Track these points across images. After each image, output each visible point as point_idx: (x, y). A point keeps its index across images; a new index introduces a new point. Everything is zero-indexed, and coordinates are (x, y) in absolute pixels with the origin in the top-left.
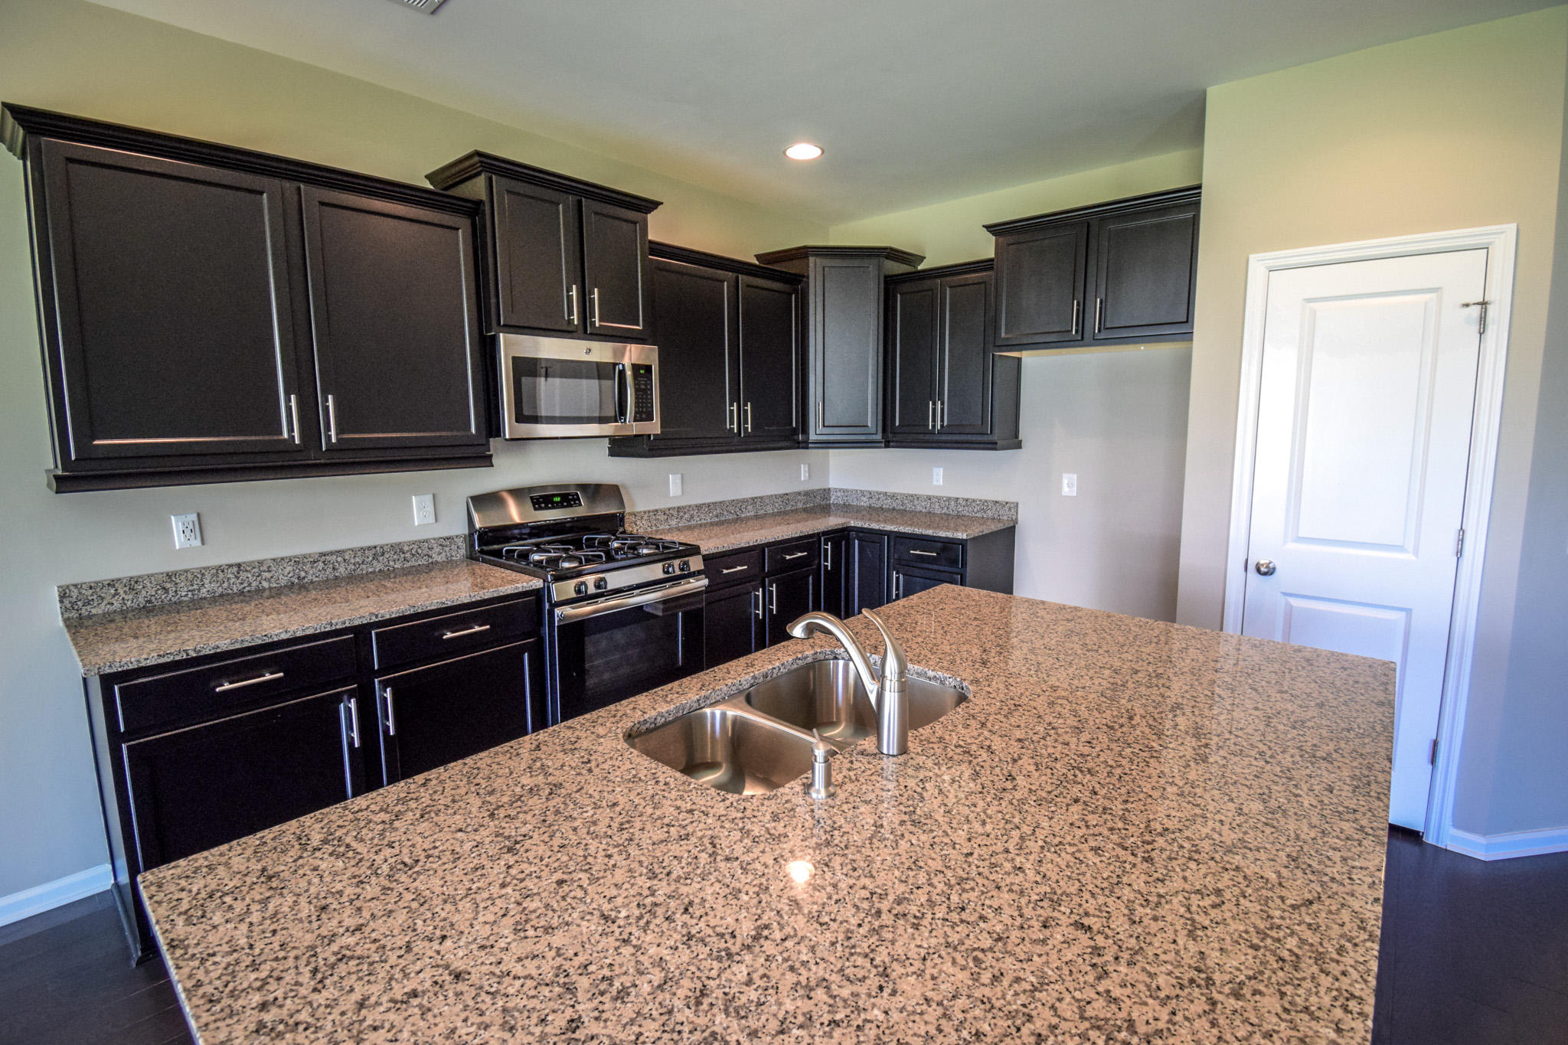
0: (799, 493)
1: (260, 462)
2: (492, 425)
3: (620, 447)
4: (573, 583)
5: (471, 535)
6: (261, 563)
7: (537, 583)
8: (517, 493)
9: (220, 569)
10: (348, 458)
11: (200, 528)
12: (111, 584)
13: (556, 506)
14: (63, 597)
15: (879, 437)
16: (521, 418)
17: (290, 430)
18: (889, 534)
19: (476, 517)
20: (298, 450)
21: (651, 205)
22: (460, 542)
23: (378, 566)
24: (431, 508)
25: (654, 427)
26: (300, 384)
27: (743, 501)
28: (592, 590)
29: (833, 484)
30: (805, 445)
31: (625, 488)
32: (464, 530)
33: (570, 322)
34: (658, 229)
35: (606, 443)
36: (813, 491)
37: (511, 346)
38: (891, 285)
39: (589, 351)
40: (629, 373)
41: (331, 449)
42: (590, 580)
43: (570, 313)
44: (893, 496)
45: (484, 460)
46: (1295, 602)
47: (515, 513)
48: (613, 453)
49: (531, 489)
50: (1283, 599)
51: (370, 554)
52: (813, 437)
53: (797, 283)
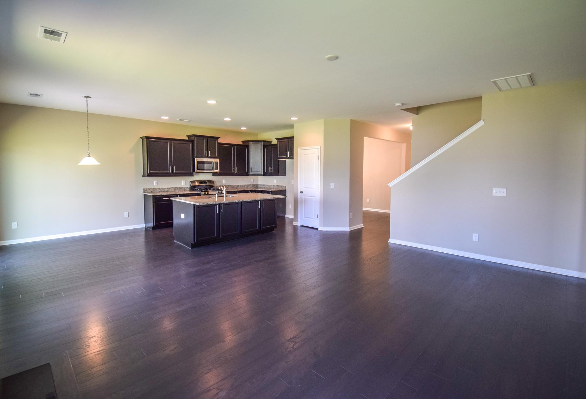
0: (251, 185)
1: (166, 174)
2: (194, 171)
3: (214, 174)
4: (204, 192)
5: (190, 187)
6: (164, 188)
7: (199, 192)
8: (197, 181)
9: (159, 188)
10: (176, 174)
11: (157, 183)
12: (148, 189)
13: (203, 183)
14: (143, 190)
15: (262, 174)
16: (198, 169)
17: (170, 171)
18: (261, 191)
19: (191, 184)
20: (170, 173)
21: (218, 138)
22: (188, 188)
23: (177, 190)
24: (185, 183)
25: (218, 171)
26: (171, 165)
27: (238, 185)
28: (206, 194)
29: (259, 183)
30: (249, 175)
31: (215, 182)
32: (189, 186)
33: (205, 156)
34: (220, 141)
35: (212, 174)
36: (254, 185)
37: (197, 160)
38: (265, 147)
39: (208, 160)
40: (214, 163)
41: (174, 173)
42: (206, 192)
43: (205, 154)
44: (268, 185)
45: (193, 175)
46: (305, 197)
47: (197, 184)
48: (213, 176)
49: (199, 180)
50: (303, 196)
51: (176, 188)
52: (250, 174)
53: (248, 146)
